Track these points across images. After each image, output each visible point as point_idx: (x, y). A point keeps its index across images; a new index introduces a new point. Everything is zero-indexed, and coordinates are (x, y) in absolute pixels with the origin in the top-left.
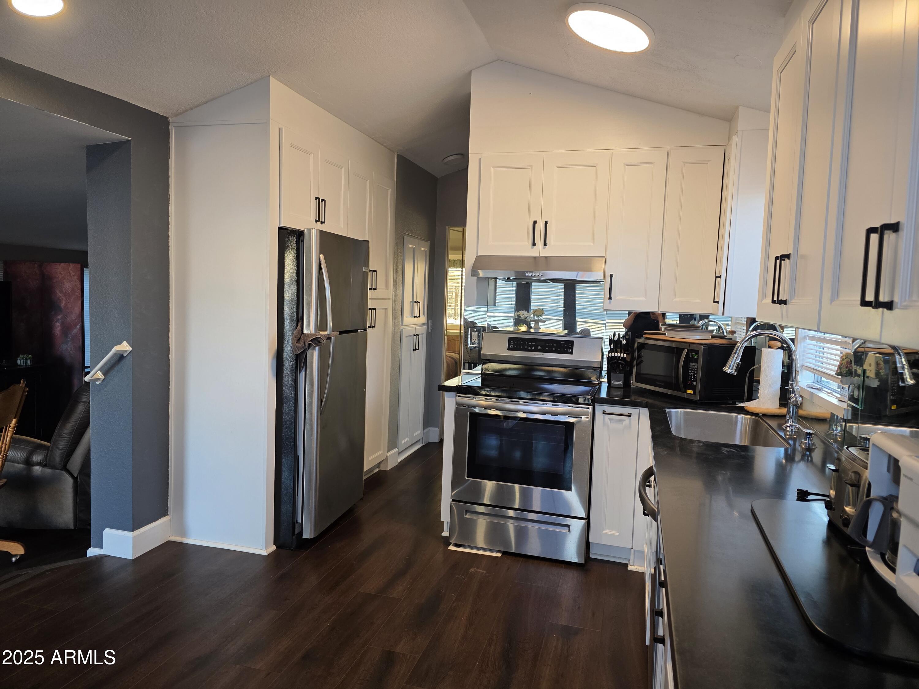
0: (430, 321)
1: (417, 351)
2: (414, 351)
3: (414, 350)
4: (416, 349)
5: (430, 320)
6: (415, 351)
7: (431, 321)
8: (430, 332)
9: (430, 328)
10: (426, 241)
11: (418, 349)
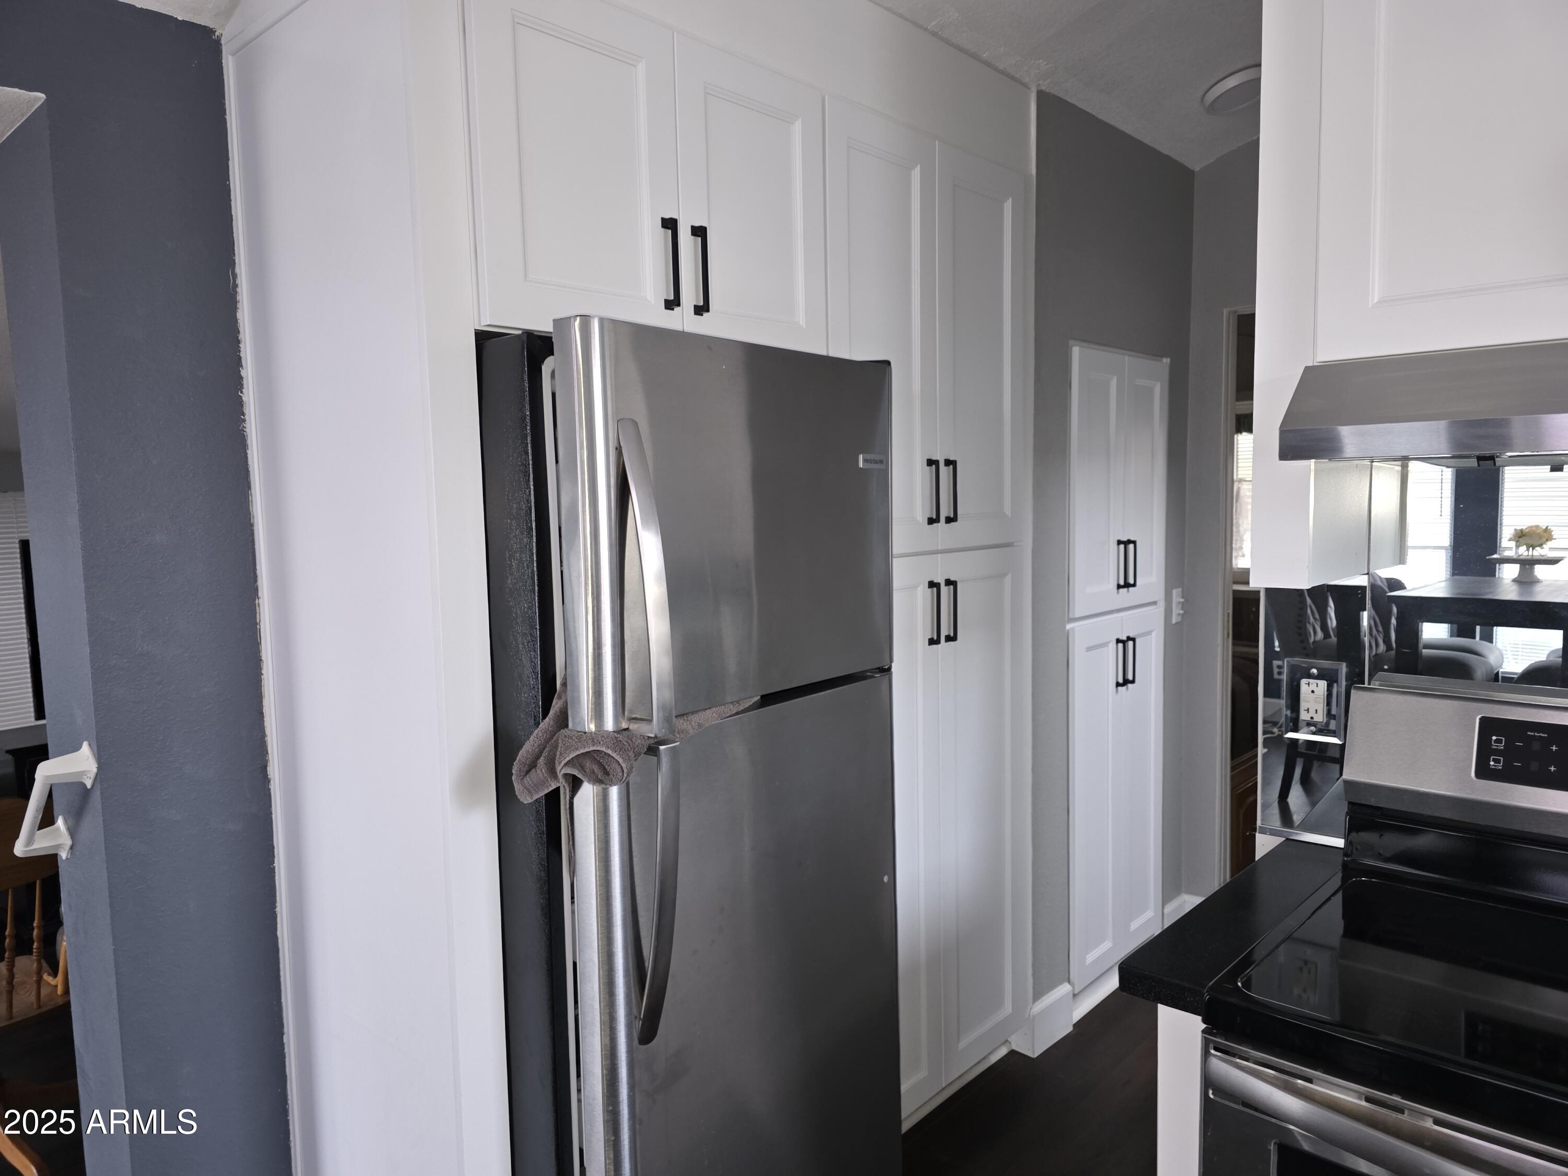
0: (1176, 593)
1: (1130, 685)
2: (1120, 688)
3: (1118, 685)
4: (1126, 682)
5: (1176, 588)
6: (1124, 688)
7: (1180, 590)
8: (1176, 623)
9: (1176, 611)
10: (1157, 354)
11: (1133, 682)
